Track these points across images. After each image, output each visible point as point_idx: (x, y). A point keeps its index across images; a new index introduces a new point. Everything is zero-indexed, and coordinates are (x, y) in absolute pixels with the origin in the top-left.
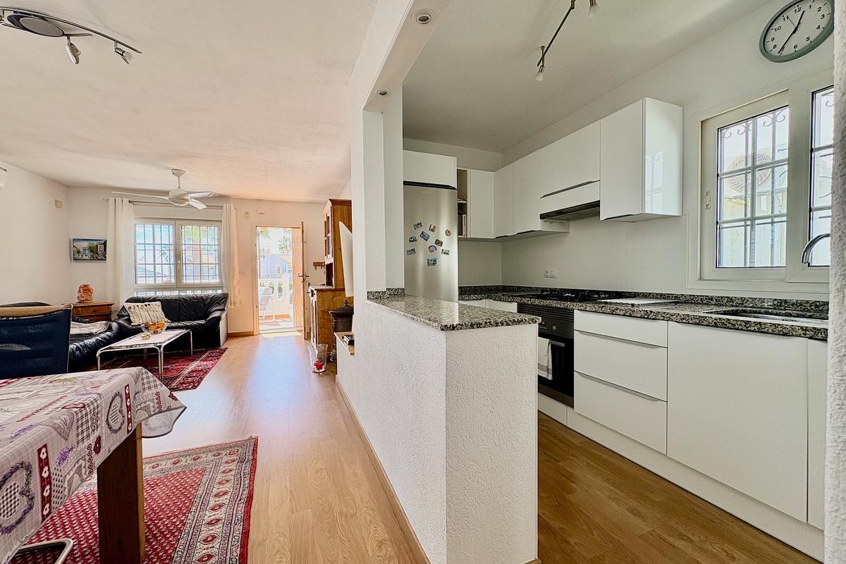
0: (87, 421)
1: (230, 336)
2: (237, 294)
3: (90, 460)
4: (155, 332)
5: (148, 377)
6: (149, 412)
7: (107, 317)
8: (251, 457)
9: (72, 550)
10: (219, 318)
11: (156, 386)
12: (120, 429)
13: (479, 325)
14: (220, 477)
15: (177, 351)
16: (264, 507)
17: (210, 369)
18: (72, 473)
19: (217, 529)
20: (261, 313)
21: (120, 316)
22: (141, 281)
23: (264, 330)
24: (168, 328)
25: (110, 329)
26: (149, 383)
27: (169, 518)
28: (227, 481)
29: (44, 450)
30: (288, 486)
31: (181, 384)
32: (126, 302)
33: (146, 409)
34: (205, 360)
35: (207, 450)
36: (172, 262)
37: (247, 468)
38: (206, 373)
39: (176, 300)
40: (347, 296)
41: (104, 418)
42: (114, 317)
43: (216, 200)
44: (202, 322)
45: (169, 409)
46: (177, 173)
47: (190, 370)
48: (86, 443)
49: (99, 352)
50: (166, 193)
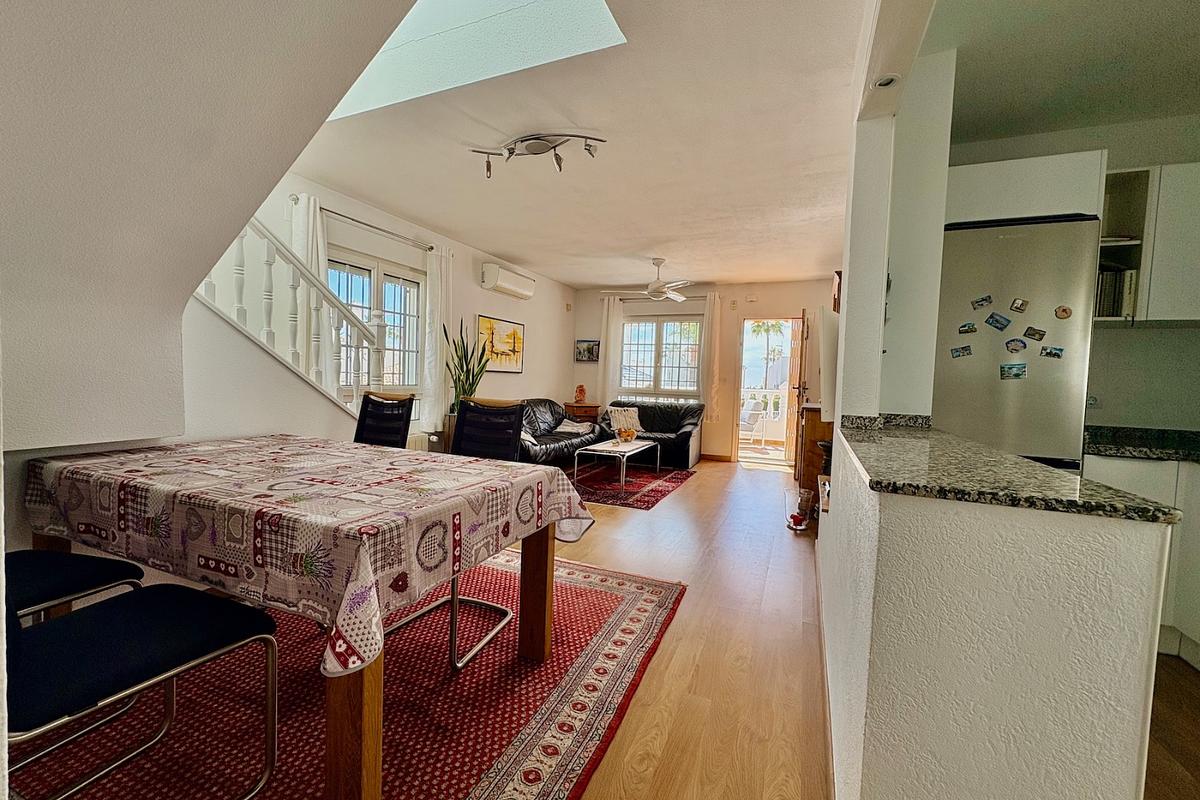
0: (497, 505)
1: (703, 458)
2: (715, 406)
3: (497, 540)
4: (626, 441)
5: (563, 479)
6: (561, 514)
7: (593, 419)
8: (671, 606)
9: (510, 622)
10: (689, 434)
11: (568, 490)
12: (528, 521)
13: (961, 495)
14: (633, 613)
15: (642, 464)
16: (662, 667)
17: (669, 492)
18: (479, 545)
19: (611, 665)
20: (742, 434)
21: (604, 419)
22: (625, 384)
23: (746, 458)
24: (638, 438)
25: (593, 432)
26: (563, 485)
27: (579, 631)
28: (639, 621)
29: (458, 517)
30: (697, 658)
31: (637, 501)
32: (611, 405)
33: (559, 510)
34: (669, 481)
35: (632, 579)
36: (653, 365)
37: (663, 615)
38: (664, 495)
39: (652, 407)
40: (823, 420)
41: (514, 507)
42: (599, 420)
43: (698, 289)
44: (673, 436)
45: (577, 517)
46: (658, 262)
47: (650, 488)
48: (495, 523)
49: (577, 452)
50: (645, 287)
